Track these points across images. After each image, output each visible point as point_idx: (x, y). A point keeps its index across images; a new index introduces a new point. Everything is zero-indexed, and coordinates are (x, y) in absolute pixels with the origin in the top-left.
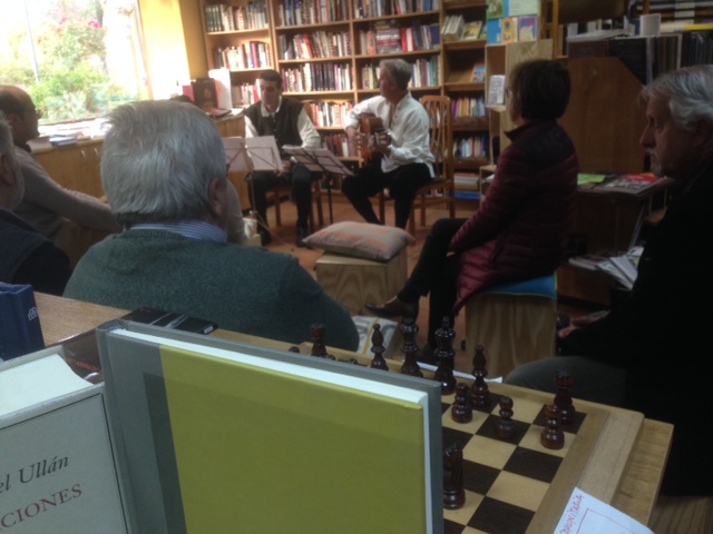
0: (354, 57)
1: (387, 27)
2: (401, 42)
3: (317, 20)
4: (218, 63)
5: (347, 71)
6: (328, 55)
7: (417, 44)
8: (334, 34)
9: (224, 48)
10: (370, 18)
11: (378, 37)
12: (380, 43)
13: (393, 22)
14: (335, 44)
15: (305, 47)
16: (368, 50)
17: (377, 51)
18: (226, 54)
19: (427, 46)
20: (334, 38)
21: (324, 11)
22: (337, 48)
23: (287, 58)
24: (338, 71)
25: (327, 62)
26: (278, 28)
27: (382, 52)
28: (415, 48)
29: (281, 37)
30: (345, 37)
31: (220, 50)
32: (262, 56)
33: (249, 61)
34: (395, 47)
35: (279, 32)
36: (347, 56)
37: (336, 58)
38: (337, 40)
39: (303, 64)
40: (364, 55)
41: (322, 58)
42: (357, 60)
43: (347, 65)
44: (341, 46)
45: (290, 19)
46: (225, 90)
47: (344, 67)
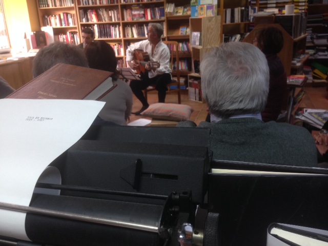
0: (121, 22)
1: (138, 8)
2: (145, 15)
3: (100, 3)
4: (45, 23)
5: (117, 29)
6: (107, 21)
7: (153, 16)
8: (110, 10)
9: (48, 16)
10: (129, 3)
11: (133, 13)
12: (134, 16)
13: (141, 5)
14: (110, 15)
15: (94, 16)
16: (128, 18)
17: (133, 19)
18: (50, 19)
19: (158, 17)
20: (110, 12)
22: (111, 17)
23: (84, 21)
24: (112, 28)
25: (106, 24)
26: (79, 6)
27: (135, 20)
28: (152, 18)
29: (81, 11)
30: (115, 12)
31: (46, 17)
32: (70, 20)
33: (63, 22)
34: (142, 17)
35: (80, 8)
36: (117, 21)
37: (111, 22)
38: (111, 13)
39: (94, 25)
40: (126, 20)
41: (104, 22)
42: (123, 23)
43: (117, 26)
44: (114, 16)
45: (86, 2)
46: (50, 37)
47: (116, 27)
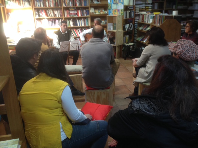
1: (73, 9)
3: (49, 6)
6: (53, 17)
7: (82, 14)
8: (55, 10)
11: (70, 12)
14: (55, 13)
15: (44, 13)
16: (67, 15)
17: (70, 16)
19: (85, 15)
21: (51, 3)
23: (38, 17)
24: (57, 21)
26: (35, 7)
29: (36, 10)
30: (59, 11)
34: (75, 15)
36: (60, 17)
39: (44, 19)
42: (65, 18)
